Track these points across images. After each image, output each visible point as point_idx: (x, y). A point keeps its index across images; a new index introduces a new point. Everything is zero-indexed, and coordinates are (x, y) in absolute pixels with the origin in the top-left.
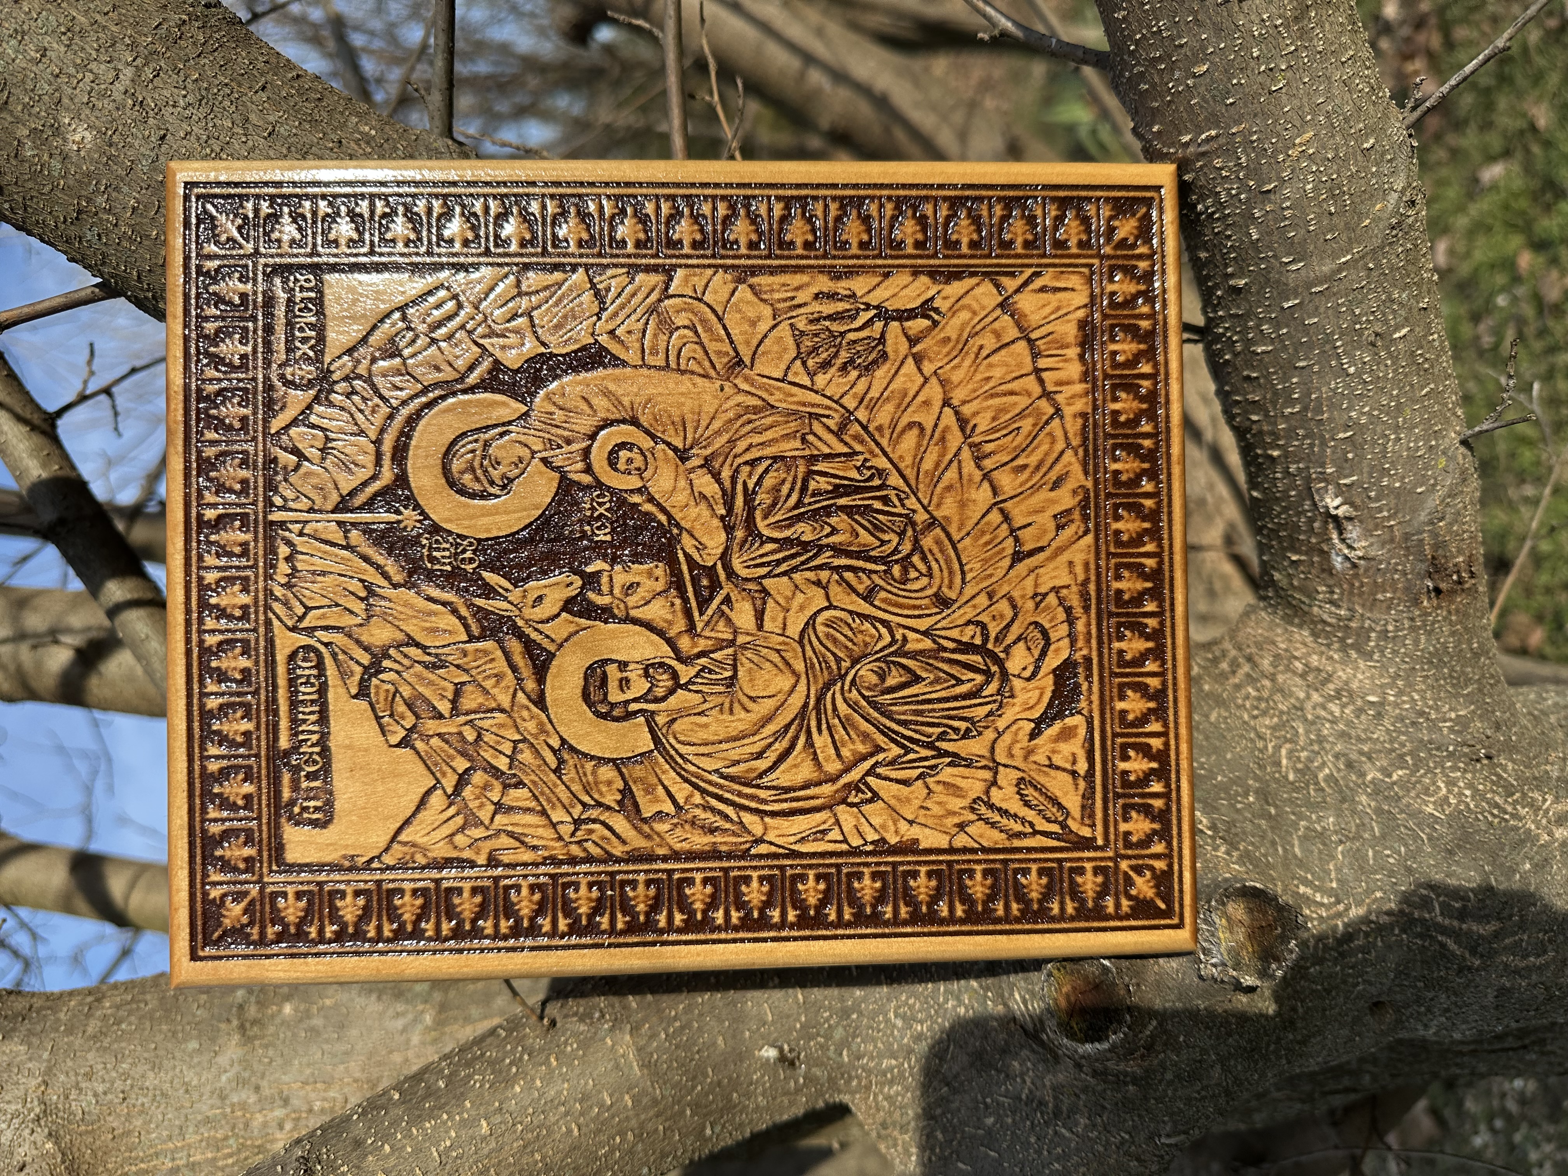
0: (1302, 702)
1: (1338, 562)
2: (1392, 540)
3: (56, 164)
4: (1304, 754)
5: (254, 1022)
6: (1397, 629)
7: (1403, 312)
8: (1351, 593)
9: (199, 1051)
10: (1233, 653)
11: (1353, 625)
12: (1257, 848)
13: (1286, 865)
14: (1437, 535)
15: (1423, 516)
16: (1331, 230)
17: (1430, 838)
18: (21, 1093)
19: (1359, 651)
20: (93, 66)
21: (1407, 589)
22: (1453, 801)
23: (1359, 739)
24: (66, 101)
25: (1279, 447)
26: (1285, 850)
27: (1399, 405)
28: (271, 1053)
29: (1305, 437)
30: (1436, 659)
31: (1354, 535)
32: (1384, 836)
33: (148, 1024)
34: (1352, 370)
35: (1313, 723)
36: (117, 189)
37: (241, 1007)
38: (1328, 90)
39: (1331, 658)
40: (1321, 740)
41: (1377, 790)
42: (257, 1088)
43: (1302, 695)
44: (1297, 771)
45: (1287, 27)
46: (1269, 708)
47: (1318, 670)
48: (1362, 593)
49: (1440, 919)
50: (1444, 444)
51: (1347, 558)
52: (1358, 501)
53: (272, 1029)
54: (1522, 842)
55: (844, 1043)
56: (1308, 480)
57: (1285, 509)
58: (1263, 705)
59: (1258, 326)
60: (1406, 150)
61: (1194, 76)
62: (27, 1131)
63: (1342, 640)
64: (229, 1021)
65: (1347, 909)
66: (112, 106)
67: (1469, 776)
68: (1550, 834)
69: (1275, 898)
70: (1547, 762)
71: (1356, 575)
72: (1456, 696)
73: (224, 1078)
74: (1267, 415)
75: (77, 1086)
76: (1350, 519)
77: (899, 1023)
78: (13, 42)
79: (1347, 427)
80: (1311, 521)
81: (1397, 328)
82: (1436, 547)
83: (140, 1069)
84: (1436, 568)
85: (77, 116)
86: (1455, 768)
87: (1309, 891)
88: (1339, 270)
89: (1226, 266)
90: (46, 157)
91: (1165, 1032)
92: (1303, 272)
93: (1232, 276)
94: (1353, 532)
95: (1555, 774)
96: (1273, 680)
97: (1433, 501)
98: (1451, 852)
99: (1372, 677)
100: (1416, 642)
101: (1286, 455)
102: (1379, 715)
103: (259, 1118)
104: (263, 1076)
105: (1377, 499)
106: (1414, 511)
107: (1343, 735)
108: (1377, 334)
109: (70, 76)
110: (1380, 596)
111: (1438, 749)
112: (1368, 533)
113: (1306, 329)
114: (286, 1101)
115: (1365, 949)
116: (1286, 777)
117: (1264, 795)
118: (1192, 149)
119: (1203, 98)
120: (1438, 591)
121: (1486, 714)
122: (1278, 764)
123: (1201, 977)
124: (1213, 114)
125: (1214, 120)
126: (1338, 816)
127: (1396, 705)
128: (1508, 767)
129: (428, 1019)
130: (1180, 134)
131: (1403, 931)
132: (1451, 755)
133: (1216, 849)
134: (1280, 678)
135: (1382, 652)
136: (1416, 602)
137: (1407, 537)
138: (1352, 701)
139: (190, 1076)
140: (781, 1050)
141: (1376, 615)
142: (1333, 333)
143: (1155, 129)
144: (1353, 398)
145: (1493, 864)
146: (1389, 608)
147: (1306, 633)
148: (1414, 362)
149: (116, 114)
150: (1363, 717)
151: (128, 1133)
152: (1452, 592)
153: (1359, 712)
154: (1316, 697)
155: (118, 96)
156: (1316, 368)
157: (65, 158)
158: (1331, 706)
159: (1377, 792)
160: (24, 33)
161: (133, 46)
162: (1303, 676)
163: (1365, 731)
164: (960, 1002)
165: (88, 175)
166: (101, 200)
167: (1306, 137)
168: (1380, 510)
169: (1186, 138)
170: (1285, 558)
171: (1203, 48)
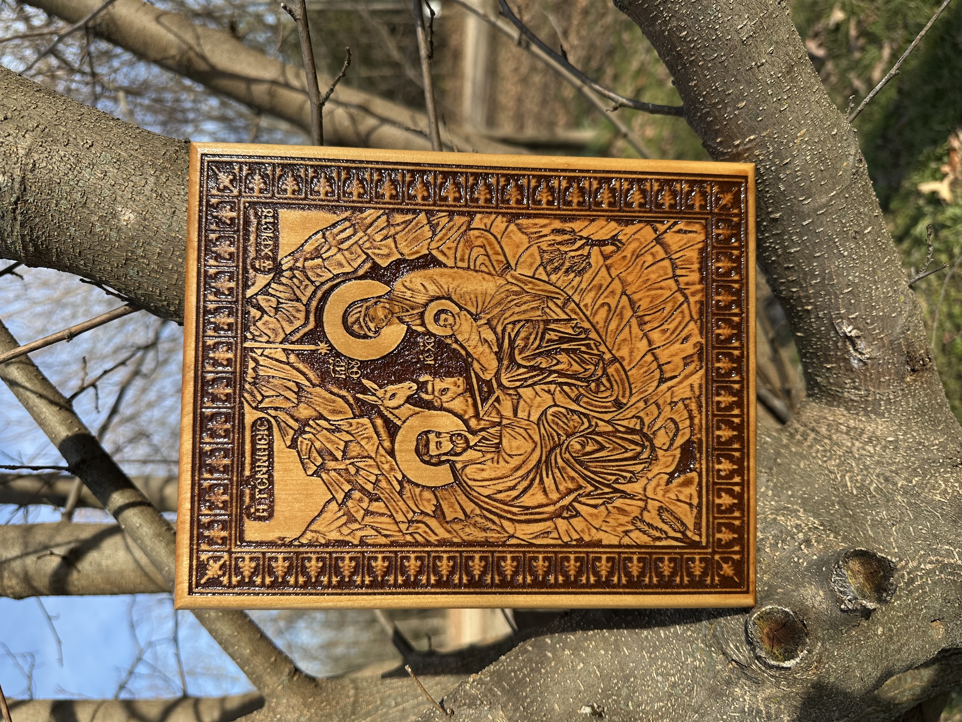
0: (850, 448)
1: (855, 363)
2: (884, 346)
3: (114, 234)
4: (859, 478)
6: (895, 397)
7: (867, 219)
8: (866, 380)
10: (802, 429)
12: (850, 534)
14: (908, 339)
15: (898, 330)
16: (823, 179)
17: (942, 515)
19: (875, 414)
20: (133, 178)
21: (897, 373)
22: (950, 491)
23: (888, 463)
24: (119, 198)
25: (811, 304)
26: (864, 534)
27: (874, 269)
29: (825, 295)
30: (920, 411)
31: (862, 346)
32: (916, 518)
34: (846, 254)
35: (859, 459)
36: (149, 244)
38: (810, 106)
39: (860, 421)
40: (867, 468)
43: (849, 444)
44: (857, 488)
45: (784, 77)
46: (831, 455)
47: (856, 428)
48: (871, 380)
49: (959, 562)
50: (901, 288)
51: (860, 360)
52: (861, 326)
55: (629, 698)
56: (831, 319)
57: (819, 339)
58: (828, 454)
59: (790, 238)
60: (852, 134)
61: (738, 109)
63: (865, 409)
65: (907, 564)
66: (145, 198)
67: (955, 475)
69: (875, 555)
71: (867, 370)
72: (936, 431)
74: (801, 287)
76: (858, 337)
77: (660, 678)
78: (88, 170)
79: (848, 286)
80: (836, 342)
81: (866, 228)
82: (908, 346)
84: (910, 359)
85: (126, 206)
86: (946, 472)
88: (831, 200)
89: (768, 208)
90: (108, 231)
91: (826, 650)
92: (812, 204)
93: (772, 212)
94: (861, 344)
96: (830, 439)
97: (902, 321)
99: (887, 427)
100: (907, 403)
101: (816, 307)
102: (896, 448)
105: (872, 324)
106: (893, 327)
107: (878, 463)
108: (856, 232)
109: (120, 185)
110: (882, 379)
111: (934, 462)
112: (870, 344)
113: (817, 235)
115: (921, 587)
116: (852, 493)
117: (843, 504)
118: (741, 148)
119: (745, 120)
120: (913, 370)
121: (954, 439)
122: (846, 486)
123: (843, 611)
124: (751, 127)
125: (752, 130)
126: (887, 510)
127: (905, 441)
130: (734, 141)
131: (941, 572)
132: (942, 464)
133: (828, 536)
134: (834, 437)
135: (889, 412)
136: (903, 379)
137: (891, 343)
138: (879, 442)
140: (592, 707)
141: (882, 391)
142: (832, 235)
143: (718, 140)
144: (848, 269)
146: (889, 385)
147: (842, 409)
148: (877, 245)
150: (887, 451)
152: (922, 371)
153: (884, 448)
154: (857, 444)
155: (147, 193)
156: (826, 256)
157: (119, 230)
158: (867, 447)
159: (906, 493)
160: (94, 165)
161: (153, 165)
162: (847, 433)
163: (890, 458)
164: (695, 659)
165: (132, 238)
166: (140, 252)
167: (803, 131)
168: (874, 329)
169: (737, 142)
170: (823, 367)
171: (742, 94)
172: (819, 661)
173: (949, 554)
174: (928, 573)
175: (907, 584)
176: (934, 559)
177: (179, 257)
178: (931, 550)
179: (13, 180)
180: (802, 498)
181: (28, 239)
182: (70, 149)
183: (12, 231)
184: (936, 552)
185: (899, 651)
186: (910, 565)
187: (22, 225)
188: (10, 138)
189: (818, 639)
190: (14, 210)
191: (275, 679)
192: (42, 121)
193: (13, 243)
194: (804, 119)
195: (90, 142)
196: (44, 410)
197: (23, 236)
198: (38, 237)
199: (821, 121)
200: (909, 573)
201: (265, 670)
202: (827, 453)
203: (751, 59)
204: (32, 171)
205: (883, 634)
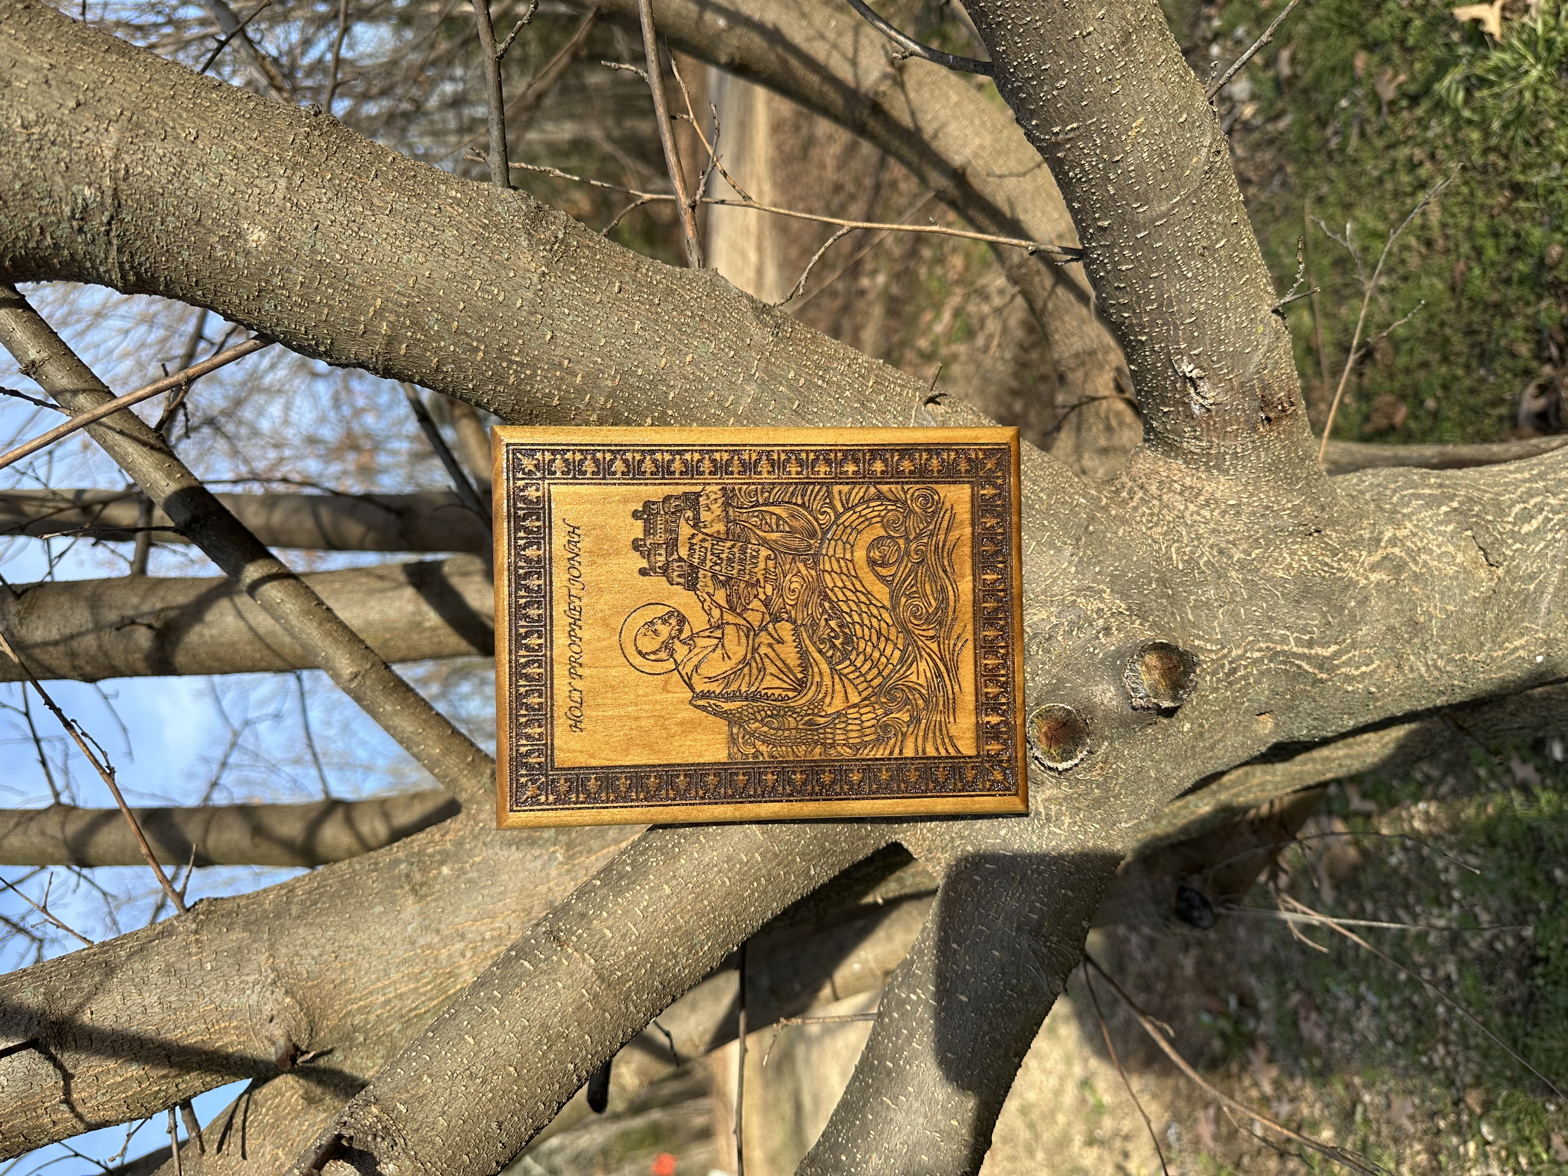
0: (1183, 512)
1: (1196, 409)
2: (1232, 389)
3: (241, 260)
4: (1188, 549)
5: (422, 885)
6: (1244, 450)
7: (1221, 229)
8: (1208, 430)
9: (385, 913)
10: (1130, 484)
11: (1213, 452)
12: (1162, 619)
13: (1183, 628)
14: (1263, 380)
15: (1252, 369)
16: (1164, 182)
17: (1283, 595)
18: (255, 967)
19: (1219, 470)
20: (257, 182)
21: (1246, 421)
22: (1295, 565)
23: (1225, 532)
24: (242, 211)
25: (1145, 333)
26: (1182, 618)
27: (1225, 293)
28: (441, 903)
29: (1163, 325)
30: (1274, 467)
31: (1205, 389)
32: (1250, 598)
33: (339, 901)
34: (1190, 275)
35: (1192, 526)
36: (288, 271)
37: (407, 876)
38: (1151, 87)
39: (1199, 478)
40: (1199, 537)
41: (1242, 566)
42: (438, 931)
43: (1182, 507)
44: (1184, 562)
45: (1117, 49)
46: (1159, 520)
47: (1192, 488)
48: (1215, 429)
49: (1295, 649)
50: (1261, 315)
51: (1202, 406)
52: (1205, 365)
53: (438, 887)
54: (1347, 587)
56: (1169, 354)
57: (1155, 376)
59: (1121, 252)
60: (1210, 116)
61: (1058, 88)
62: (268, 994)
63: (1206, 464)
64: (402, 887)
65: (1229, 652)
66: (276, 210)
67: (1305, 546)
68: (1367, 578)
69: (1177, 648)
70: (1361, 528)
71: (1210, 417)
72: (1290, 492)
73: (409, 928)
74: (1134, 312)
75: (297, 954)
76: (1201, 378)
78: (198, 174)
79: (1191, 315)
80: (1174, 383)
81: (1218, 241)
82: (1263, 389)
83: (343, 933)
84: (1265, 403)
85: (253, 222)
86: (1294, 542)
87: (1202, 643)
88: (1173, 208)
89: (1094, 213)
90: (232, 254)
91: (1115, 749)
92: (1148, 213)
93: (1099, 219)
94: (1204, 387)
95: (1367, 536)
96: (1160, 499)
97: (1257, 357)
98: (1298, 602)
99: (1230, 487)
100: (1258, 457)
101: (1151, 338)
102: (1238, 513)
103: (444, 953)
104: (440, 922)
105: (1218, 362)
106: (1245, 365)
107: (1214, 531)
108: (1204, 247)
109: (242, 192)
110: (1229, 429)
111: (1281, 531)
112: (1215, 386)
113: (1155, 251)
114: (463, 936)
115: (1245, 678)
116: (1177, 567)
117: (1163, 582)
118: (1061, 136)
119: (1065, 103)
120: (1268, 419)
121: (1313, 501)
122: (1171, 559)
123: (1134, 708)
124: (1073, 113)
125: (1074, 117)
126: (1217, 589)
127: (1249, 504)
128: (1333, 536)
129: (560, 857)
130: (1052, 126)
131: (1271, 661)
132: (1291, 533)
133: (1133, 623)
134: (1165, 497)
135: (1235, 468)
136: (1255, 429)
137: (1242, 385)
138: (1218, 506)
139: (382, 931)
141: (1228, 443)
142: (1173, 251)
143: (1034, 122)
144: (1193, 294)
145: (1328, 605)
146: (1236, 436)
147: (1180, 462)
148: (1233, 262)
149: (280, 216)
150: (1227, 516)
151: (346, 981)
152: (1279, 418)
153: (1224, 512)
154: (1192, 507)
155: (280, 203)
156: (1165, 277)
157: (247, 253)
158: (1202, 512)
159: (1242, 568)
160: (204, 165)
161: (281, 161)
162: (1181, 493)
163: (1229, 526)
165: (266, 264)
166: (277, 281)
167: (1139, 121)
168: (1221, 369)
169: (1056, 129)
170: (1159, 410)
171: (1062, 70)
172: (1105, 762)
173: (1284, 640)
174: (1255, 662)
175: (1228, 675)
176: (1263, 645)
177: (328, 286)
178: (1263, 635)
179: (103, 193)
180: (1112, 576)
181: (127, 267)
182: (170, 144)
183: (106, 258)
184: (1268, 638)
185: (1212, 748)
186: (1234, 653)
187: (120, 251)
188: (90, 134)
189: (1105, 738)
190: (108, 233)
191: (473, 781)
192: (126, 105)
193: (108, 271)
194: (1143, 105)
195: (194, 132)
196: (130, 450)
197: (121, 264)
198: (140, 264)
199: (1166, 105)
200: (1230, 663)
201: (461, 772)
202: (1155, 519)
203: (1076, 26)
204: (125, 179)
205: (1191, 730)
